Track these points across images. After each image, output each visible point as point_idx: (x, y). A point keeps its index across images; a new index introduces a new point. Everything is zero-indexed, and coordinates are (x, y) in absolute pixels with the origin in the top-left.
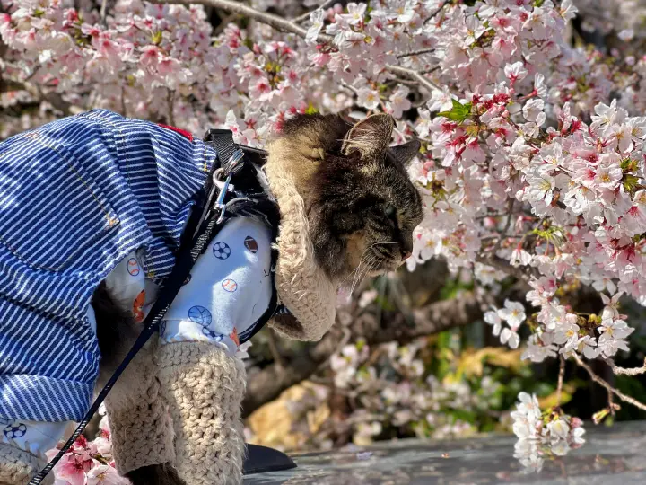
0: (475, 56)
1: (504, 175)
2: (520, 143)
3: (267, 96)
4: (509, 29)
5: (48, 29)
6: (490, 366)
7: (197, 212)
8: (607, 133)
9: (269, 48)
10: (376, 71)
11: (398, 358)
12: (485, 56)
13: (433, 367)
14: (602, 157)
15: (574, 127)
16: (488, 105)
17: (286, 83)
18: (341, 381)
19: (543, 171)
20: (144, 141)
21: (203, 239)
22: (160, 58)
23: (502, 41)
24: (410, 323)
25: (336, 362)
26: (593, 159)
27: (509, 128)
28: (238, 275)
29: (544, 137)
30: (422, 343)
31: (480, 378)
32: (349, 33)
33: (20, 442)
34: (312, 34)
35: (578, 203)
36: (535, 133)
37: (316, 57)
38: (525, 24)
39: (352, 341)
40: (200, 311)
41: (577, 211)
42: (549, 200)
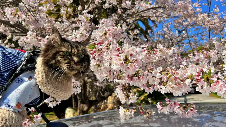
0: (104, 37)
4: (110, 31)
12: (106, 37)
16: (97, 45)
23: (109, 34)
26: (118, 56)
38: (114, 30)
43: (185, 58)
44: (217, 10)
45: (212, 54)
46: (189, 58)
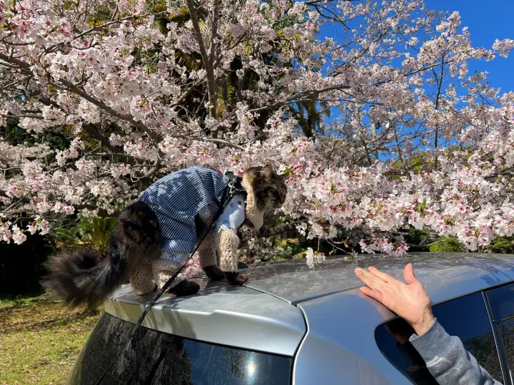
0: (292, 155)
1: (300, 188)
2: (304, 180)
3: (235, 167)
4: (301, 148)
5: (174, 147)
6: (289, 243)
7: (225, 194)
8: (328, 177)
9: (236, 154)
10: (265, 159)
11: (265, 241)
12: (294, 155)
13: (274, 244)
14: (326, 184)
15: (319, 175)
16: (296, 168)
17: (241, 163)
18: (250, 248)
19: (310, 187)
20: (210, 174)
21: (226, 201)
22: (205, 155)
23: (299, 151)
24: (269, 231)
25: (249, 242)
26: (323, 184)
27: (301, 175)
28: (236, 212)
29: (310, 178)
30: (272, 237)
31: (287, 246)
32: (257, 149)
33: (174, 259)
34: (247, 150)
35: (319, 196)
36: (308, 177)
37: (248, 155)
39: (253, 237)
40: (227, 222)
41: (319, 199)
42: (311, 195)
43: (394, 181)
44: (453, 93)
45: (436, 176)
46: (402, 182)
